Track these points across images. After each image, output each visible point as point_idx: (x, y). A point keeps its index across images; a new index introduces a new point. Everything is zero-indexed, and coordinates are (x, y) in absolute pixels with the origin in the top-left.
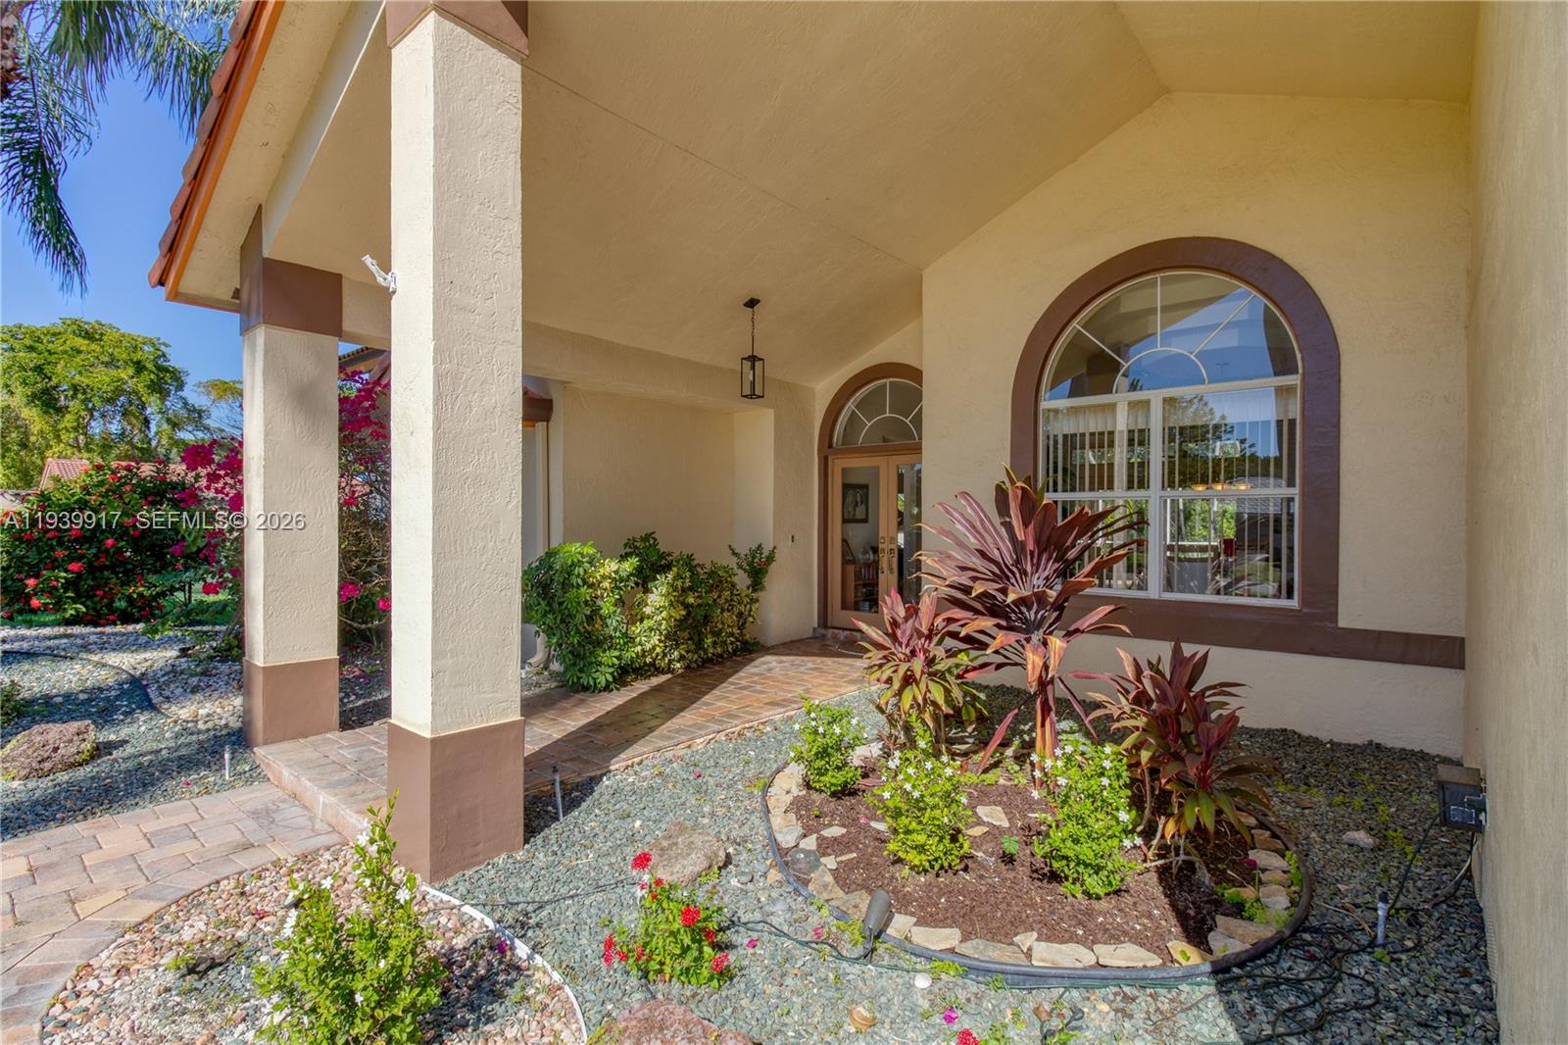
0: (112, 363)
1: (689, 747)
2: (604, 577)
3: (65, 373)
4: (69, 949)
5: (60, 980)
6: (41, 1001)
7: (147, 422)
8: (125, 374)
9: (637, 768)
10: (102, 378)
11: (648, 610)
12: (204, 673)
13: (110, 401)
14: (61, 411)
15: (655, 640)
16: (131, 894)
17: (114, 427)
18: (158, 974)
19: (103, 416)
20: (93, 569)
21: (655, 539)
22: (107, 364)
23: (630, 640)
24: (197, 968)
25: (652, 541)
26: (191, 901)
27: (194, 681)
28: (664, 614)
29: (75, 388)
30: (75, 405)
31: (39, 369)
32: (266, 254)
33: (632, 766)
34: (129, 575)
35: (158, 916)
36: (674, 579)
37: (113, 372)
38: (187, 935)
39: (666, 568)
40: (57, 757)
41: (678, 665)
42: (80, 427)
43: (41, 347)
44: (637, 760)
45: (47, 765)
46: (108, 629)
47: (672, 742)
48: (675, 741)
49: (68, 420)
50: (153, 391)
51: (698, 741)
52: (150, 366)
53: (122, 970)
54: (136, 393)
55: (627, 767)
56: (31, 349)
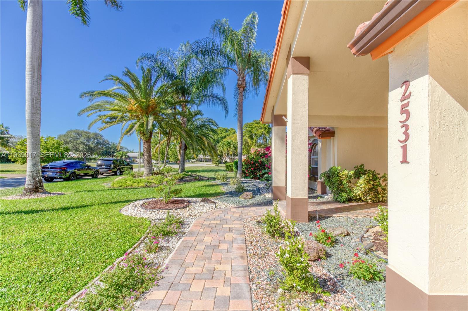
0: (261, 128)
1: (357, 217)
2: (343, 175)
3: (254, 131)
4: (247, 217)
5: (245, 219)
6: (243, 221)
7: (267, 140)
8: (263, 130)
9: (340, 217)
10: (259, 132)
11: (358, 185)
12: (268, 189)
13: (261, 136)
14: (253, 139)
15: (360, 192)
16: (253, 214)
17: (261, 141)
18: (254, 221)
19: (260, 139)
20: (254, 169)
21: (364, 166)
22: (260, 129)
23: (352, 191)
24: (259, 222)
25: (362, 166)
26: (260, 216)
27: (267, 189)
28: (363, 186)
29: (255, 134)
30: (255, 137)
31: (250, 131)
32: (274, 114)
33: (339, 217)
34: (260, 170)
35: (256, 217)
36: (367, 177)
37: (261, 130)
38: (258, 219)
39: (364, 174)
40: (248, 197)
41: (369, 201)
42: (256, 142)
43: (250, 127)
44: (340, 216)
45: (247, 198)
46: (256, 180)
47: (351, 214)
48: (353, 214)
49: (254, 141)
50: (268, 133)
51: (360, 216)
52: (267, 128)
53: (251, 220)
54: (265, 134)
55: (338, 217)
56: (249, 127)
